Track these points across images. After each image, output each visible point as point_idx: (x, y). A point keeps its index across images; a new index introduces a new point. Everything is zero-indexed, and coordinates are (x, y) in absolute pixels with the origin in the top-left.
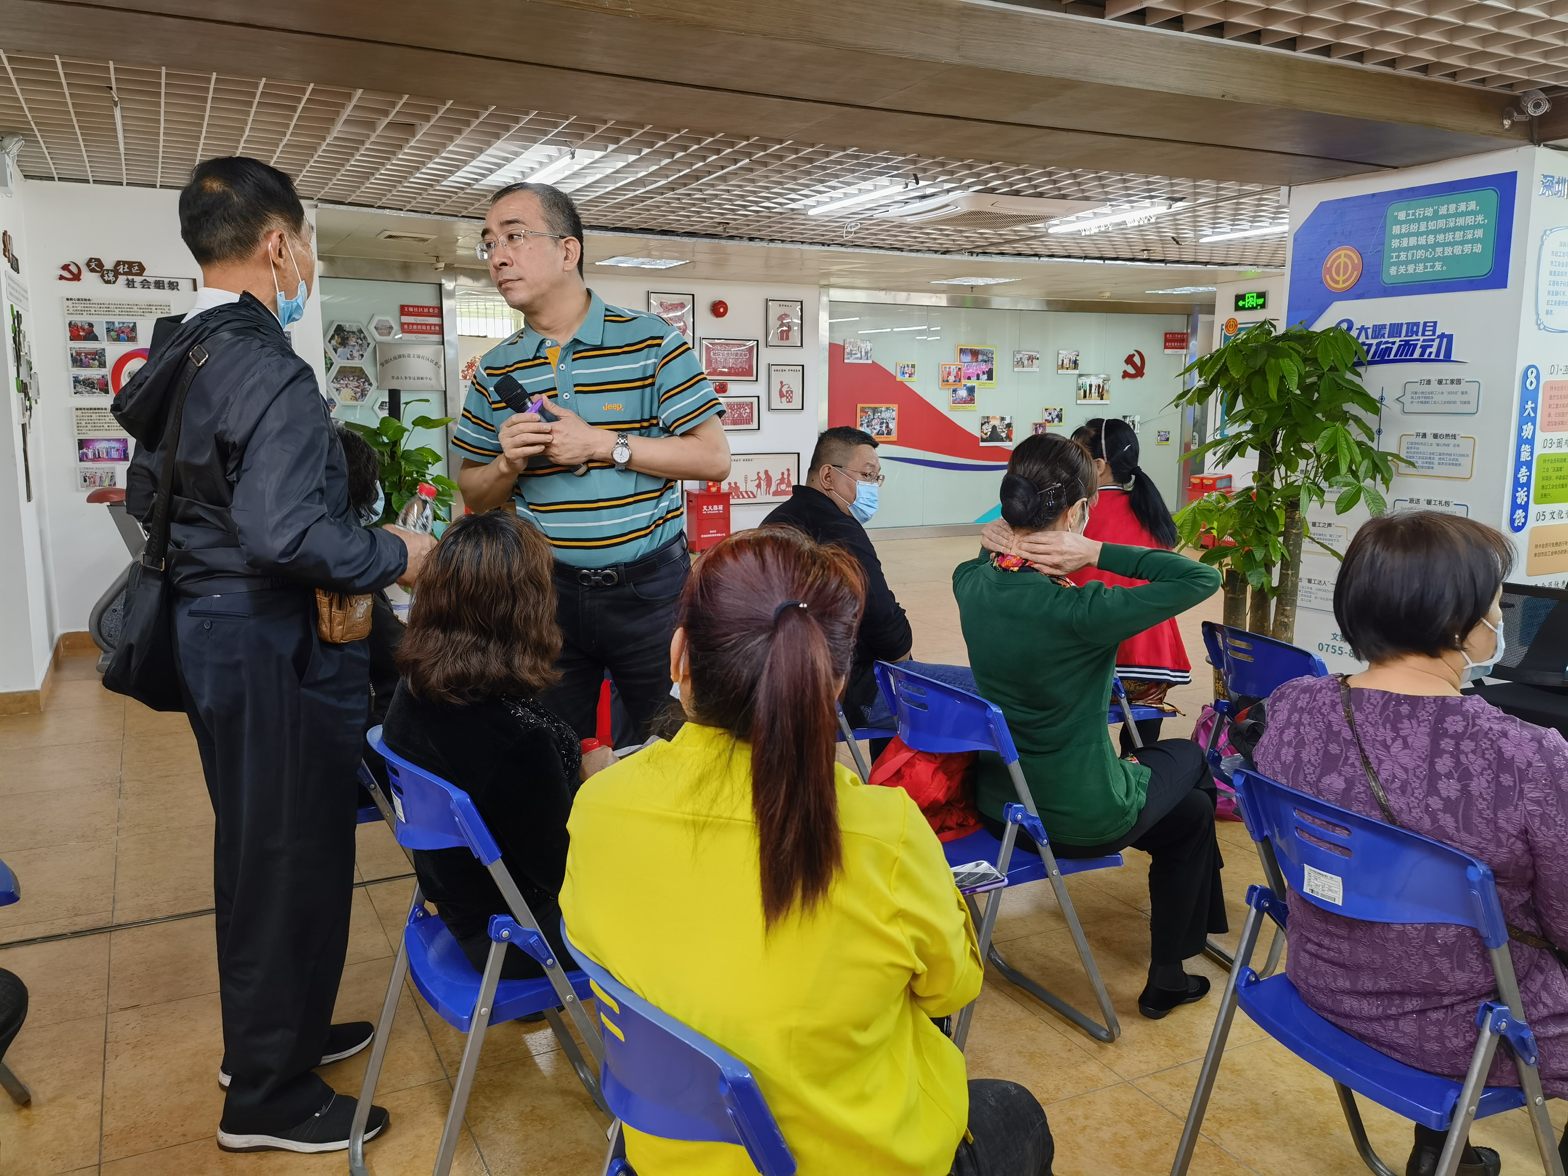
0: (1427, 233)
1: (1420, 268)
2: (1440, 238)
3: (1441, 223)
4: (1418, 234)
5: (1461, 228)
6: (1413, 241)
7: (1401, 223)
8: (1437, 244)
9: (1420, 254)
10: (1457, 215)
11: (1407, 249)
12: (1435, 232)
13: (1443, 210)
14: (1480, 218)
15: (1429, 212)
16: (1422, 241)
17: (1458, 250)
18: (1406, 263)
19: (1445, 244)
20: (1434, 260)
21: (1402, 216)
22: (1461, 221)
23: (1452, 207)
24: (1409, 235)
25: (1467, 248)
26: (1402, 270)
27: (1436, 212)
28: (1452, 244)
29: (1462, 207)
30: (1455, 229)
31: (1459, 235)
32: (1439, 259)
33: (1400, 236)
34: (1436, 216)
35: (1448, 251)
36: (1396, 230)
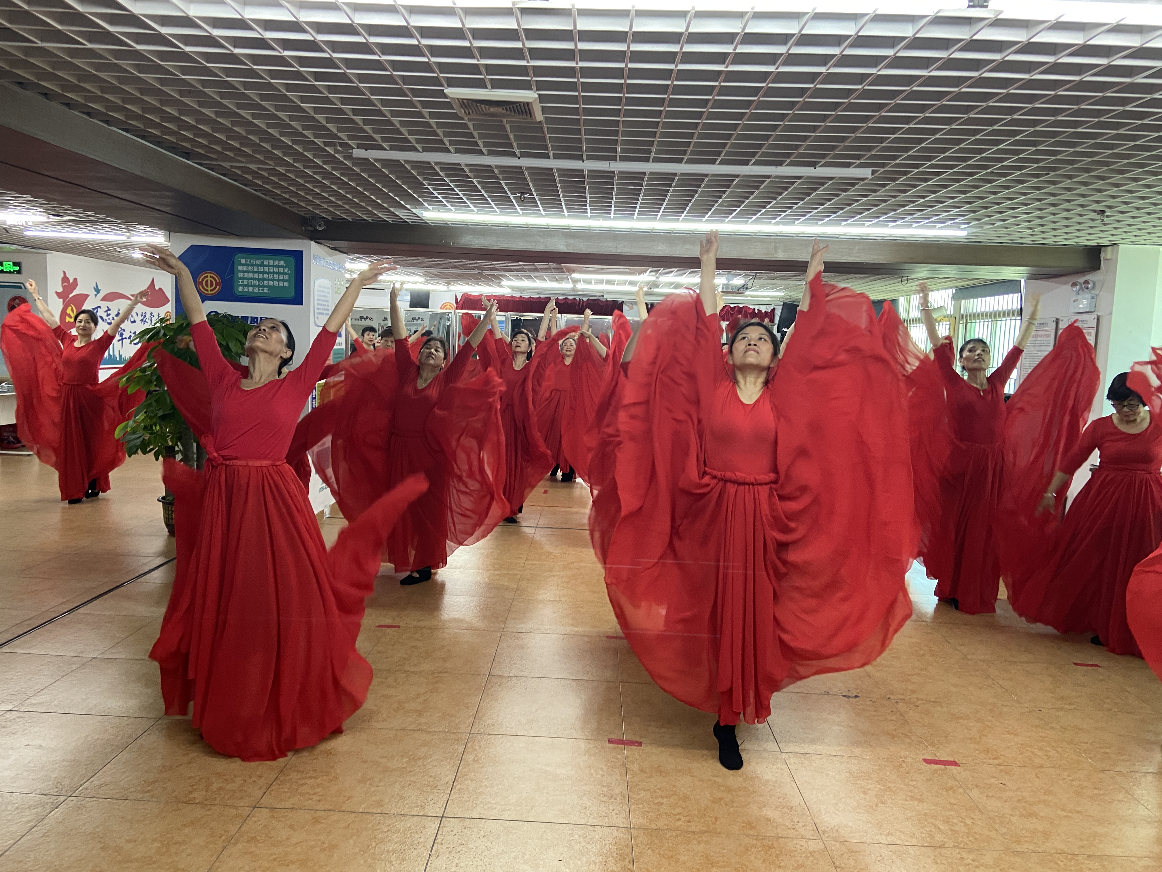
0: (259, 272)
1: (256, 290)
2: (266, 276)
3: (266, 269)
4: (253, 272)
5: (276, 273)
6: (251, 275)
7: (243, 265)
8: (264, 279)
9: (255, 282)
10: (274, 266)
11: (248, 279)
12: (263, 273)
13: (266, 262)
14: (286, 270)
15: (259, 262)
16: (256, 276)
17: (276, 283)
18: (248, 286)
19: (268, 280)
20: (263, 286)
21: (243, 261)
22: (276, 270)
23: (271, 262)
24: (248, 272)
25: (281, 284)
26: (246, 289)
27: (262, 263)
28: (273, 280)
29: (277, 263)
30: (274, 273)
31: (276, 276)
32: (266, 286)
33: (243, 272)
34: (262, 265)
35: (271, 283)
36: (240, 268)
